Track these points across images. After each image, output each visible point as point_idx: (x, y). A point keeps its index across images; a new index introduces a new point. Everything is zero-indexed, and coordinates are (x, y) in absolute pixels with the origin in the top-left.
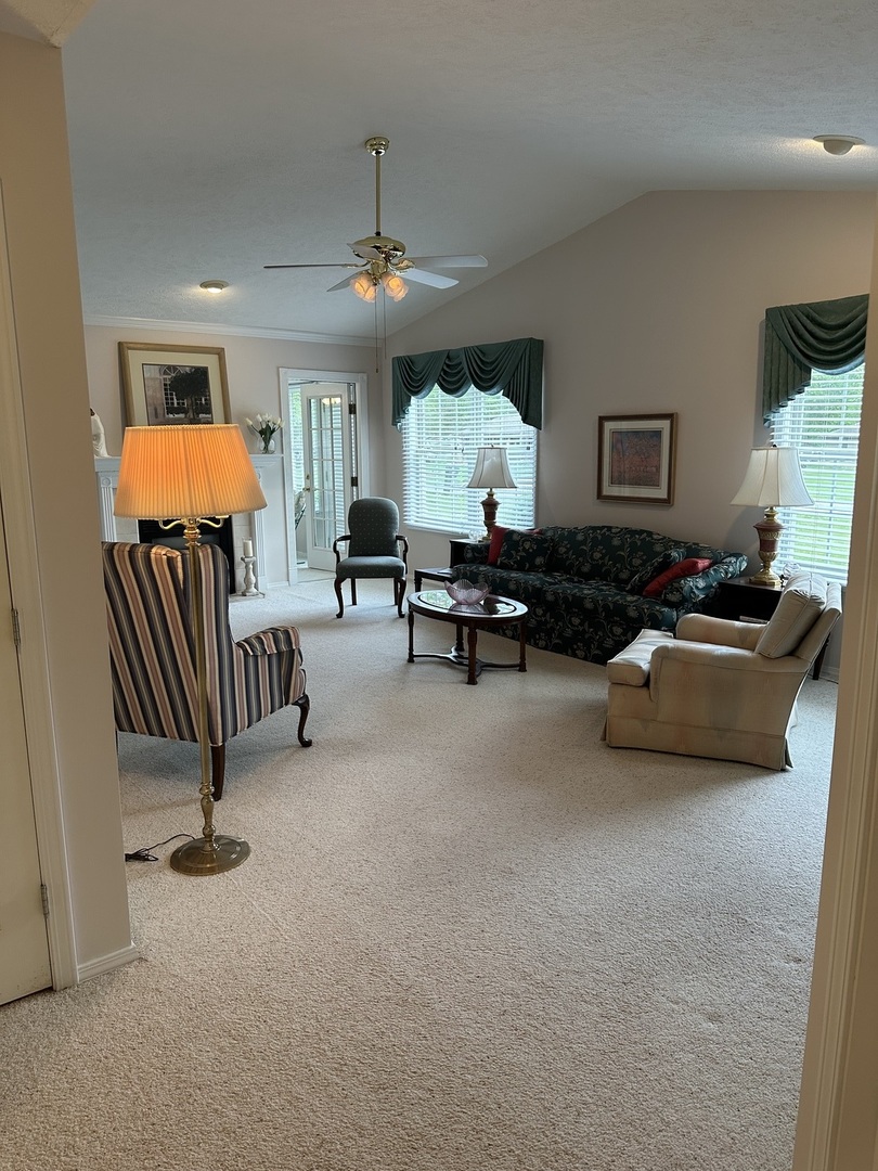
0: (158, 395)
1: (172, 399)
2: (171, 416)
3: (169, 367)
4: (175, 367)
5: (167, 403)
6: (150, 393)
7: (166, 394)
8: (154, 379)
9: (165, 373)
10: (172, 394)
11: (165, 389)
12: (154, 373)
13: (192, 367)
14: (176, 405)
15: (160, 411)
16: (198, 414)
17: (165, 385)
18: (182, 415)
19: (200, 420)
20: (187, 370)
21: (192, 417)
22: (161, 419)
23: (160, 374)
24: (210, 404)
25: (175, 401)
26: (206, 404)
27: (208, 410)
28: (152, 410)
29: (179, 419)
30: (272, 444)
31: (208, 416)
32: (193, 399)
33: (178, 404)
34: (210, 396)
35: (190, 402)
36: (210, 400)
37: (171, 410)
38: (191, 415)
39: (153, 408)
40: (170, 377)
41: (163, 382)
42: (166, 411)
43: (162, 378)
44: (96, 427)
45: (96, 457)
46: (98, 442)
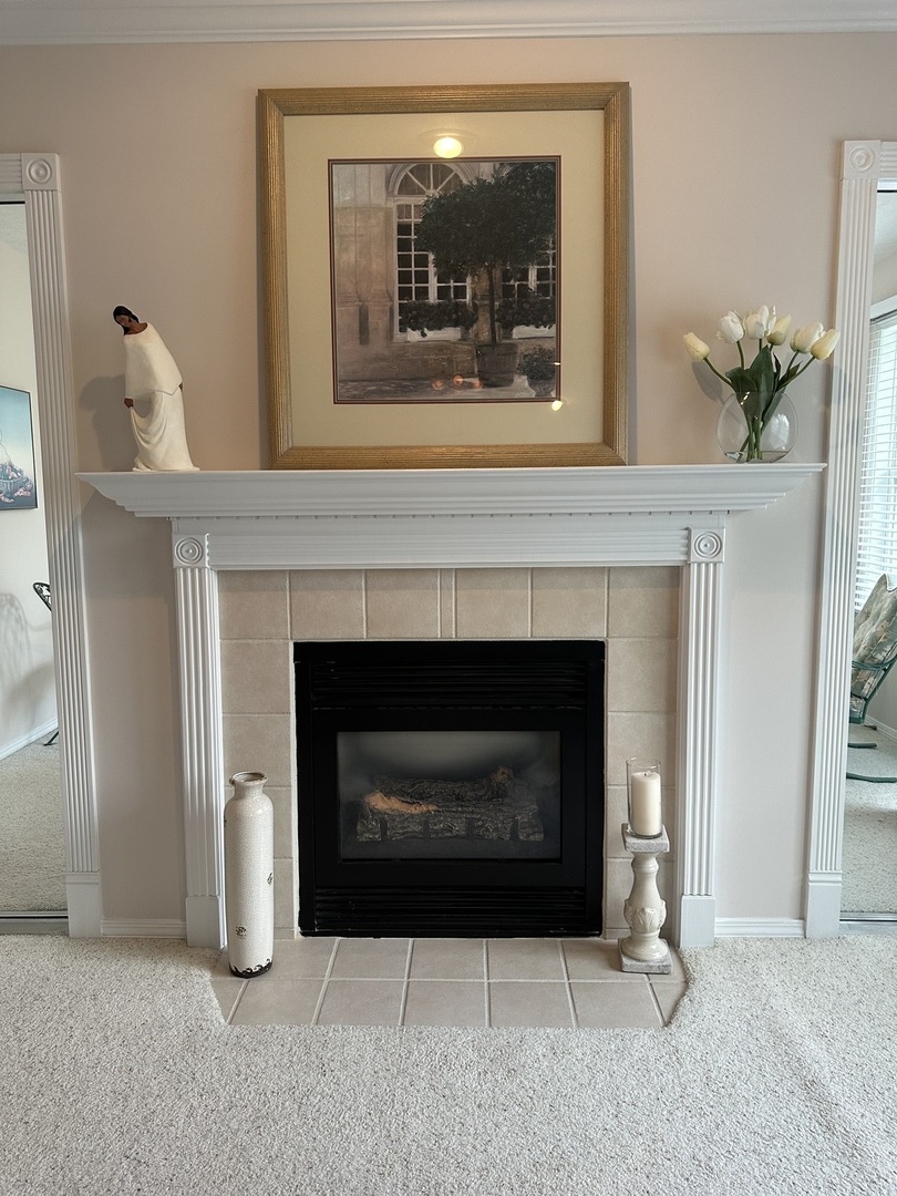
0: (377, 265)
1: (423, 277)
2: (413, 336)
3: (421, 167)
4: (441, 167)
5: (404, 293)
6: (347, 258)
7: (403, 261)
8: (364, 211)
9: (406, 188)
10: (422, 261)
11: (403, 245)
12: (366, 189)
13: (502, 161)
14: (433, 297)
15: (377, 321)
16: (508, 326)
17: (403, 229)
18: (450, 334)
19: (513, 346)
20: (486, 172)
21: (485, 336)
22: (378, 345)
23: (389, 193)
24: (556, 289)
25: (433, 284)
26: (543, 289)
27: (545, 309)
28: (348, 318)
29: (441, 347)
30: (779, 424)
31: (544, 331)
32: (497, 273)
33: (442, 292)
34: (556, 259)
35: (485, 284)
36: (557, 274)
37: (415, 314)
38: (482, 330)
39: (353, 309)
40: (421, 200)
41: (395, 221)
42: (397, 318)
43: (392, 205)
44: (147, 372)
45: (141, 470)
46: (150, 422)
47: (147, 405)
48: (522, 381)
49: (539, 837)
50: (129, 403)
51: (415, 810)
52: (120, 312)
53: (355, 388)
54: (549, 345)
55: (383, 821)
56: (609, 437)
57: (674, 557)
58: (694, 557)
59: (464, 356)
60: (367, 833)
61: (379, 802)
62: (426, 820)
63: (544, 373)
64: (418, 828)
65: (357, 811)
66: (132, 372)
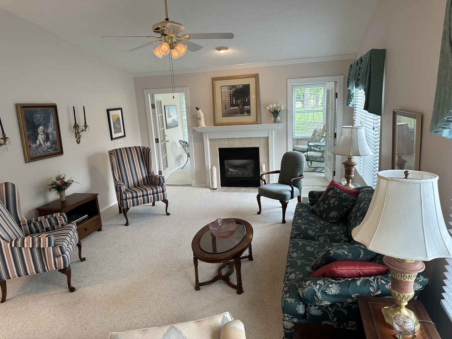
0: (227, 99)
1: (233, 100)
2: (232, 108)
3: (232, 86)
4: (235, 86)
5: (231, 103)
6: (223, 99)
7: (230, 99)
8: (225, 92)
9: (231, 89)
10: (233, 98)
11: (230, 96)
12: (226, 90)
13: (243, 85)
14: (234, 103)
15: (227, 106)
16: (244, 106)
17: (230, 94)
18: (237, 107)
19: (244, 109)
20: (241, 86)
21: (241, 108)
22: (227, 109)
23: (228, 90)
24: (250, 101)
25: (234, 101)
26: (248, 101)
27: (249, 104)
28: (224, 106)
29: (235, 109)
30: (279, 118)
31: (248, 107)
32: (242, 99)
33: (235, 102)
34: (250, 97)
35: (241, 101)
36: (250, 99)
37: (232, 105)
38: (241, 107)
39: (224, 105)
40: (232, 91)
41: (229, 93)
42: (230, 106)
43: (229, 91)
44: (200, 115)
45: (199, 127)
46: (200, 121)
47: (200, 119)
48: (246, 113)
49: (252, 174)
50: (198, 118)
51: (235, 171)
52: (197, 108)
53: (225, 115)
54: (249, 108)
55: (231, 172)
56: (257, 121)
57: (267, 136)
58: (269, 135)
59: (238, 111)
60: (229, 174)
61: (230, 169)
62: (237, 172)
63: (249, 112)
64: (236, 173)
65: (228, 171)
66: (198, 115)
